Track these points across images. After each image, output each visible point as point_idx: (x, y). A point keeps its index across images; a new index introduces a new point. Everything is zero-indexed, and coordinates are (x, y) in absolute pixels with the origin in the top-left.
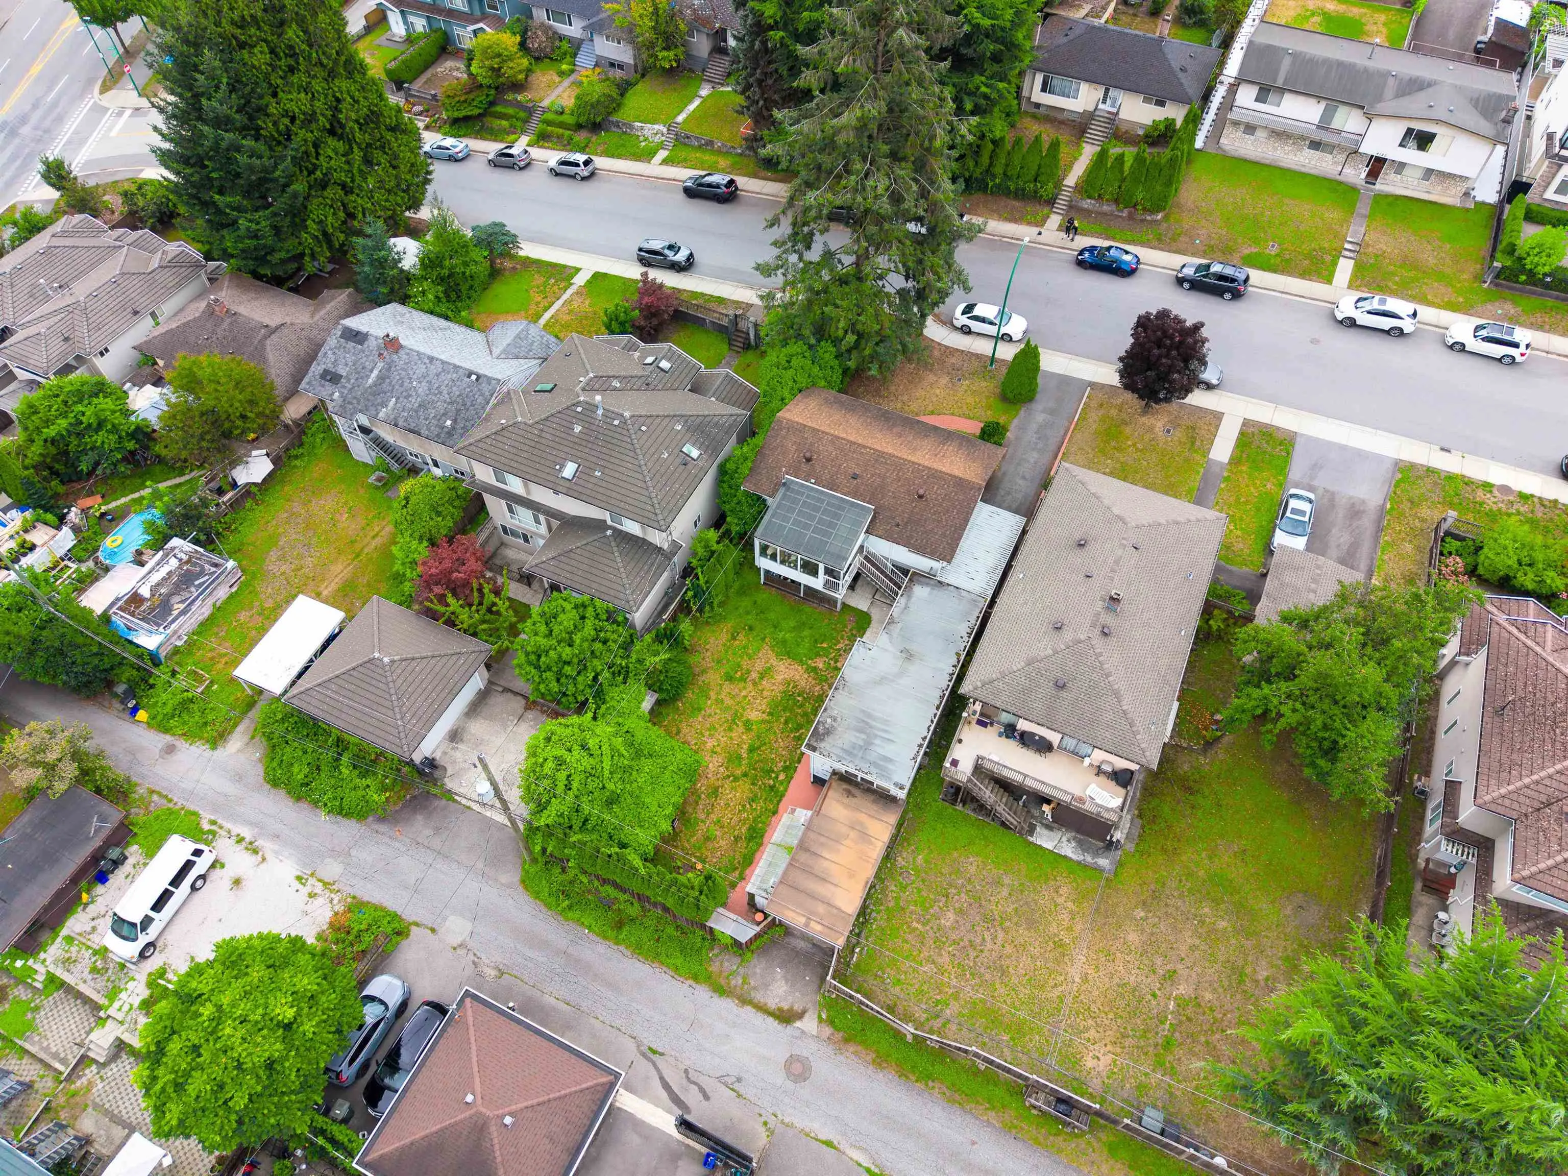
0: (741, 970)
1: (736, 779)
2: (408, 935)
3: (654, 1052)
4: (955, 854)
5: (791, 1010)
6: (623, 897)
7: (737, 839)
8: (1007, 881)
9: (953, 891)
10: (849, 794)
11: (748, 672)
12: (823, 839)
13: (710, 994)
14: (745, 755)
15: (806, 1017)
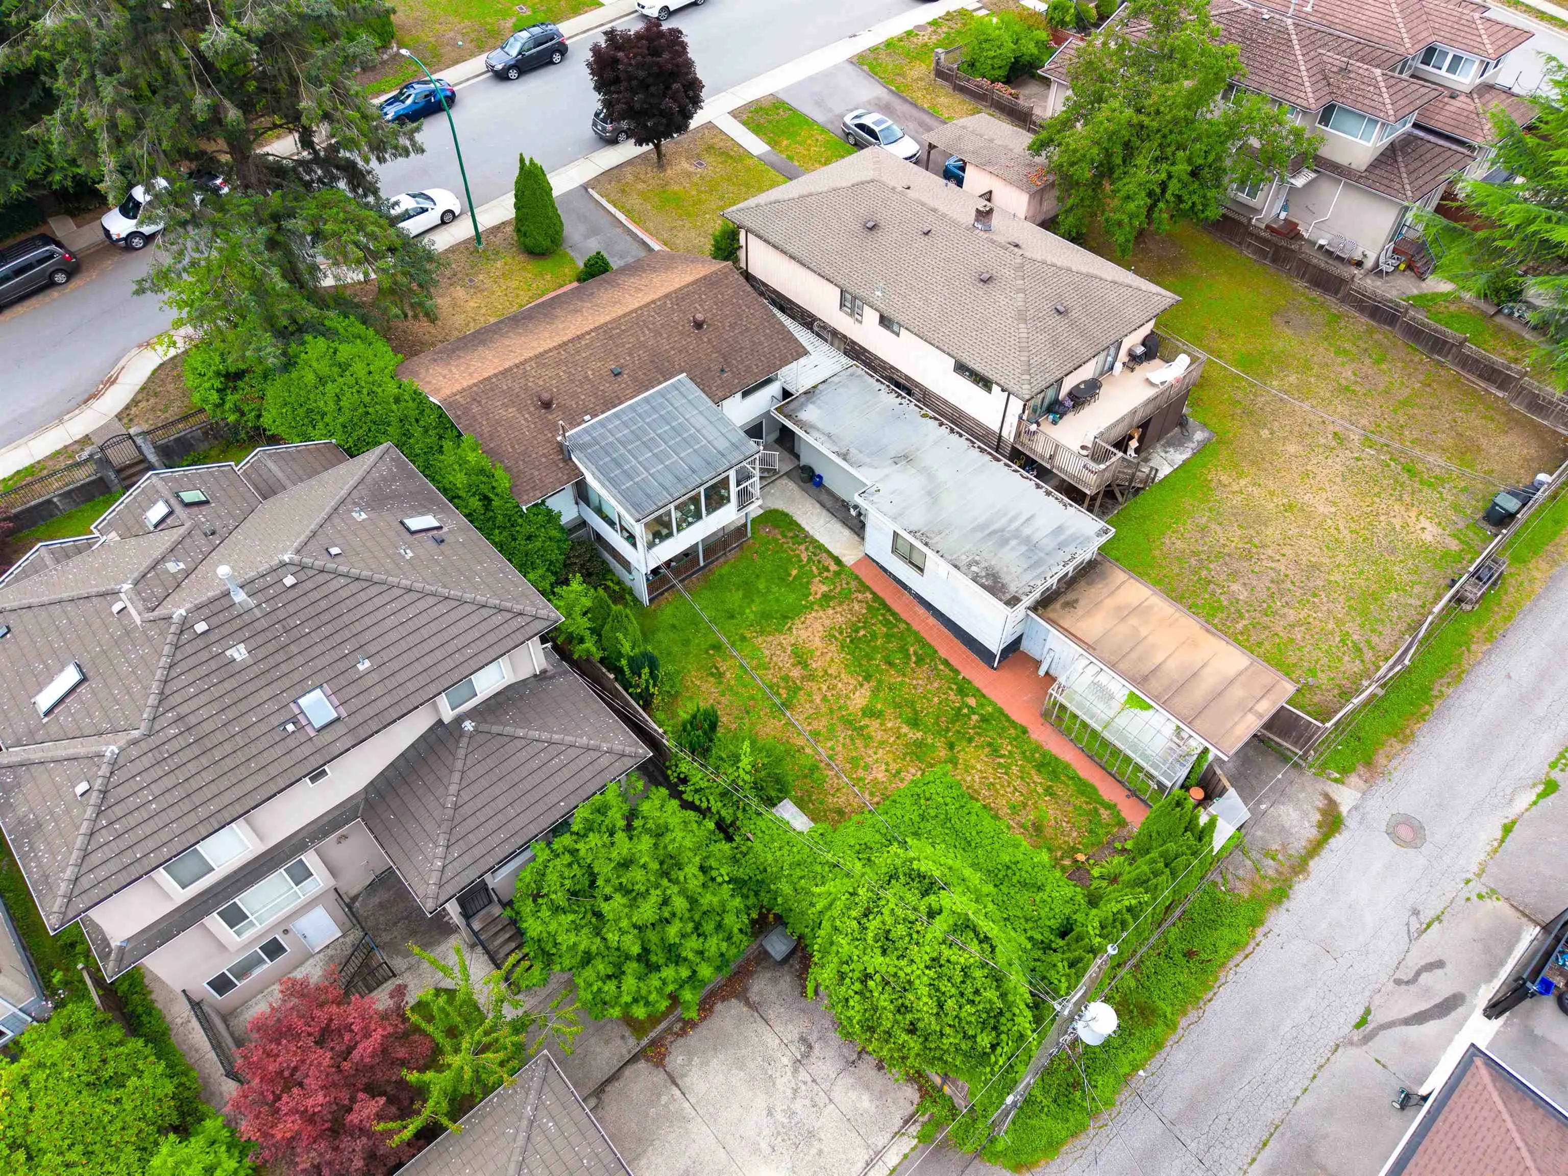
0: (1254, 855)
1: (953, 760)
3: (1362, 1022)
4: (1157, 553)
5: (1323, 813)
8: (1203, 521)
9: (1203, 573)
10: (1070, 604)
11: (786, 679)
12: (1134, 655)
13: (1282, 910)
14: (919, 735)
15: (1335, 797)
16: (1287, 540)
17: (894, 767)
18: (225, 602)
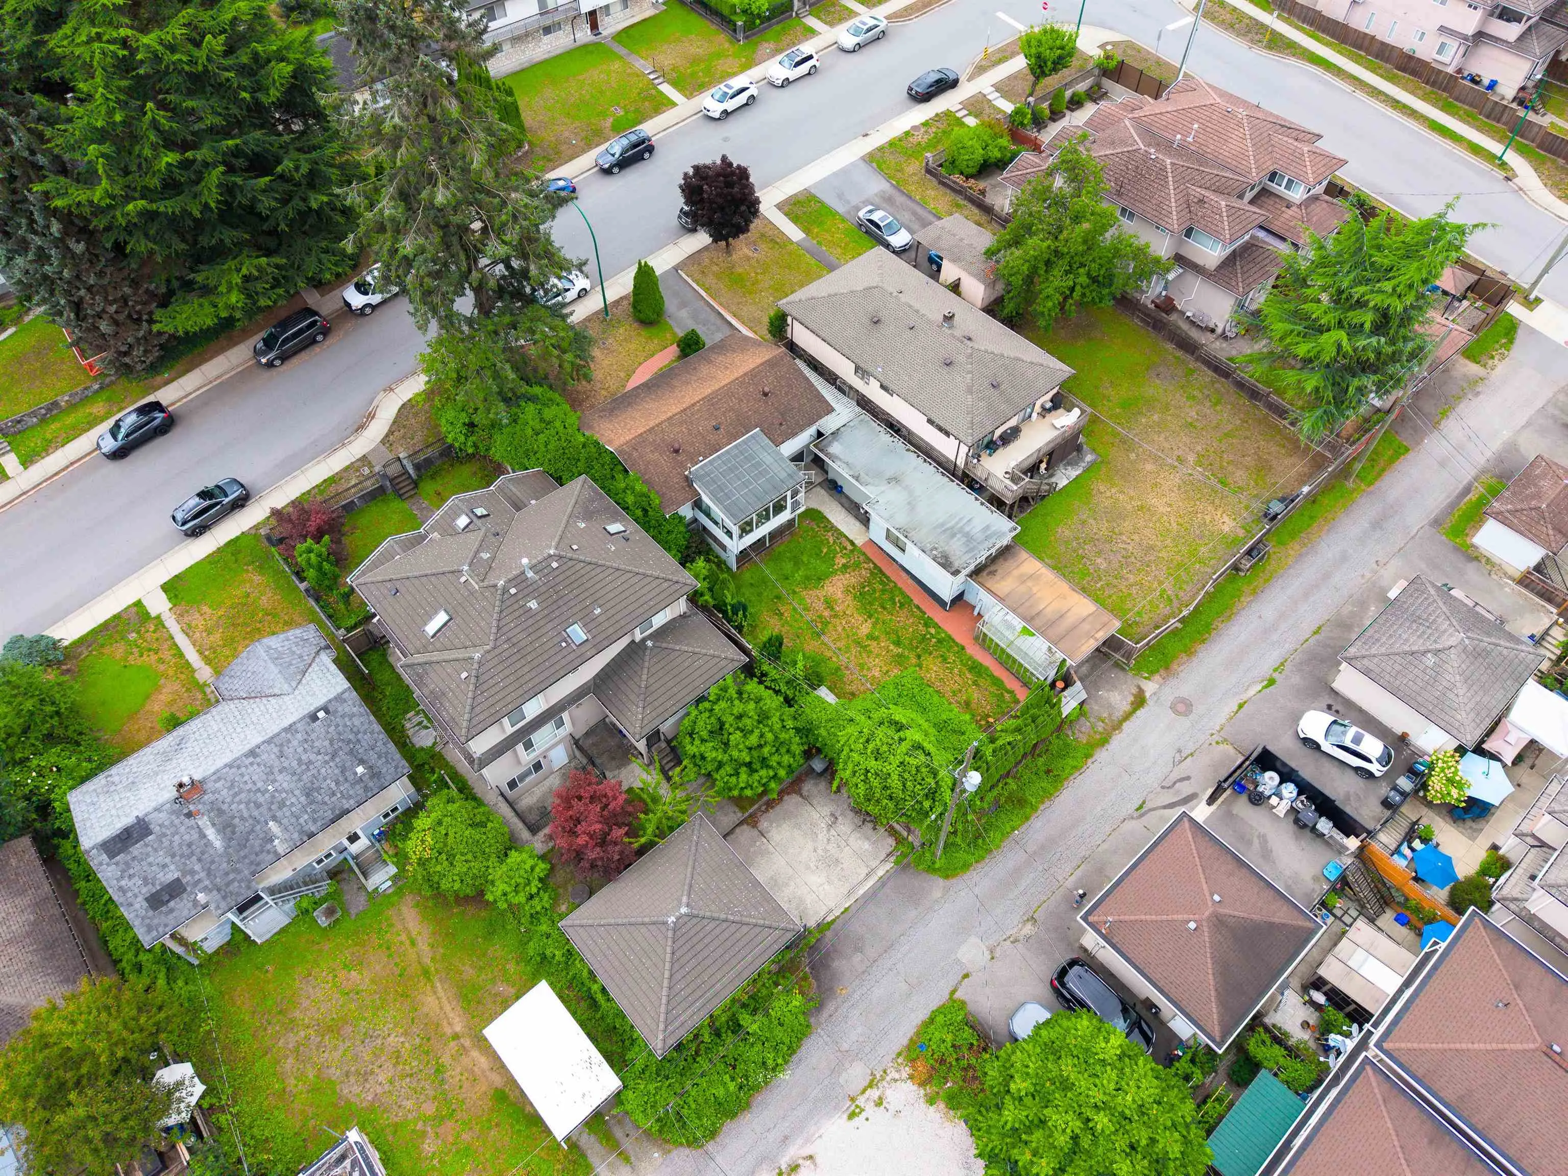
0: (1092, 720)
1: (920, 665)
2: (963, 1002)
3: (1141, 807)
5: (1135, 696)
11: (820, 617)
12: (1027, 604)
13: (1104, 749)
14: (900, 650)
15: (1143, 687)
16: (1136, 530)
17: (885, 669)
18: (523, 577)
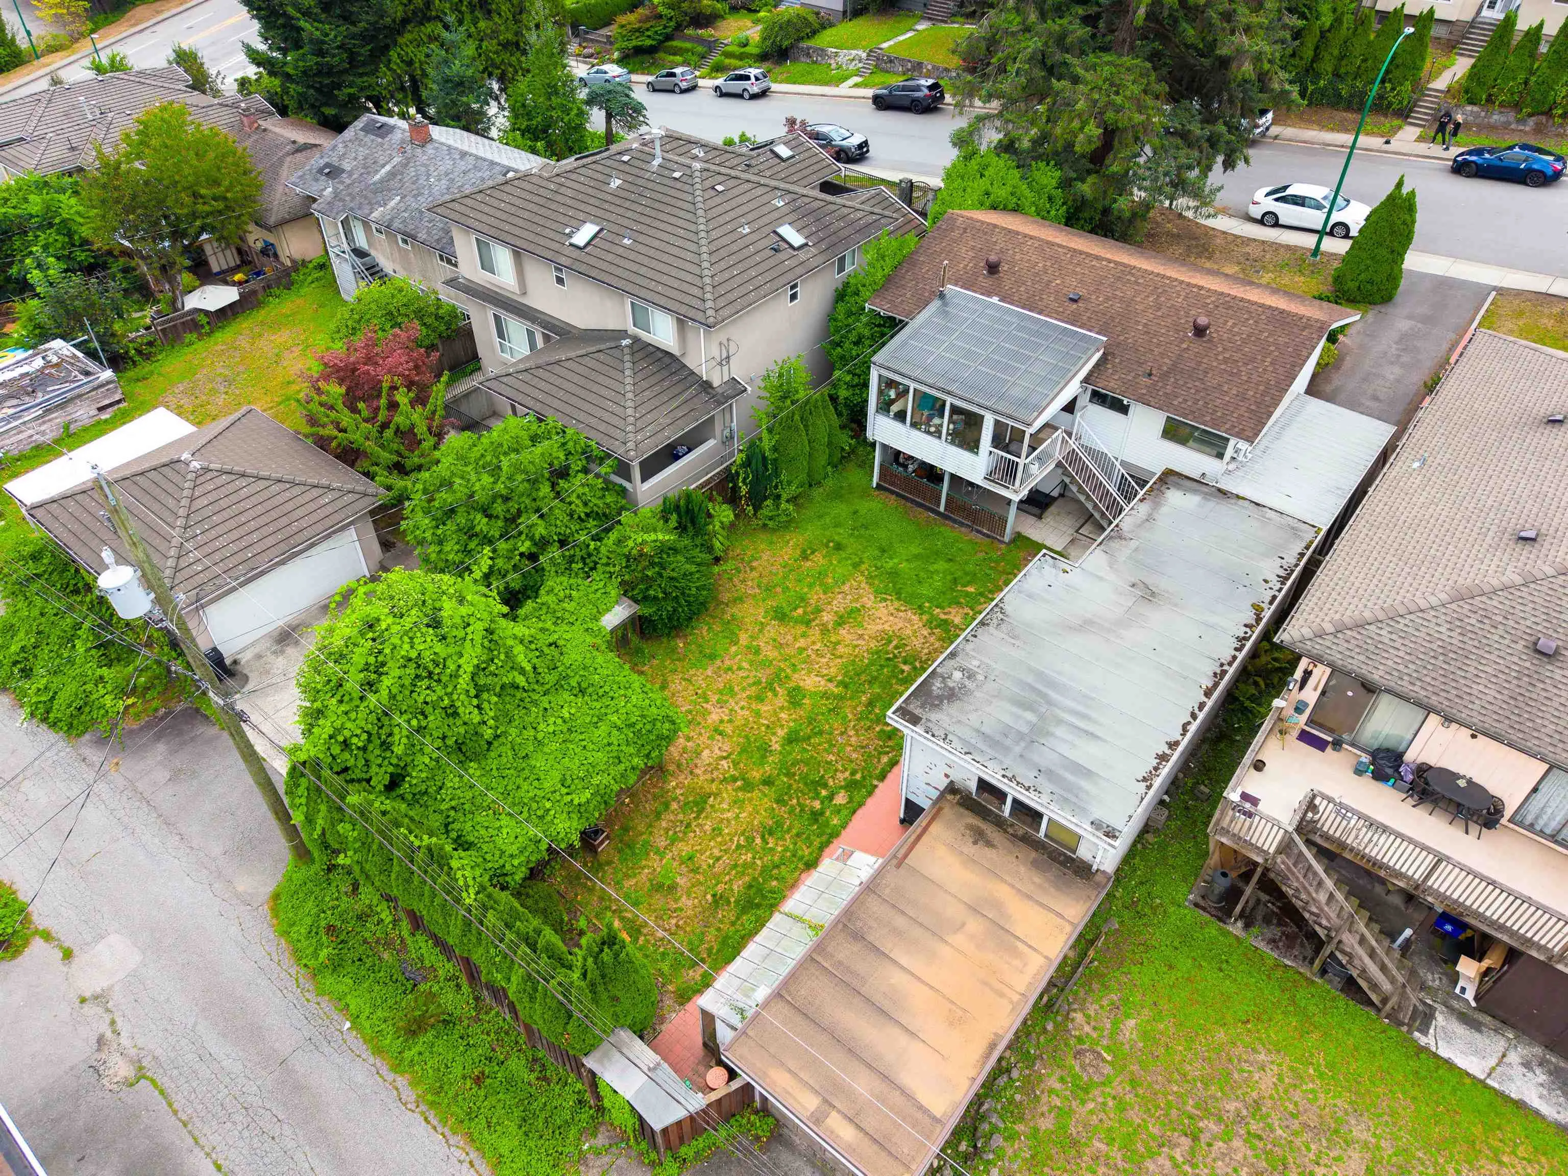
1: (748, 786)
2: (17, 953)
4: (1221, 1035)
6: (446, 968)
7: (718, 900)
8: (1358, 1132)
9: (1210, 1125)
10: (979, 836)
18: (649, 158)
